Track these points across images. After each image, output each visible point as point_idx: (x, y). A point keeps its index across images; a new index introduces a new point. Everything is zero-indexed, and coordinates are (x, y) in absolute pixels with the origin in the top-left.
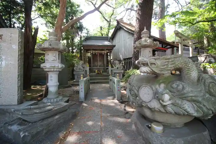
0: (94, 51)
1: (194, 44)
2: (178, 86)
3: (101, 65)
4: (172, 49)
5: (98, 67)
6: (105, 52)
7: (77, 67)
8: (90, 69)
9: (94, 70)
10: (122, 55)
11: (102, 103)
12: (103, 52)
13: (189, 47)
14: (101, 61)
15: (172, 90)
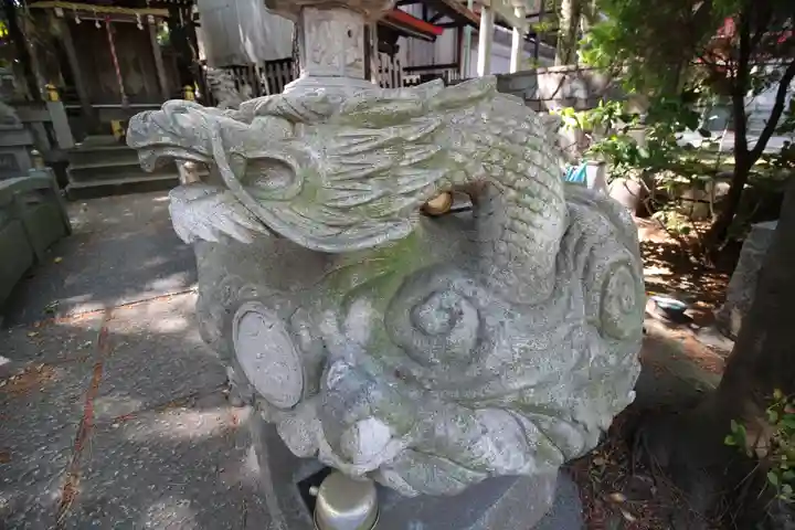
0: (74, 6)
1: (529, 16)
2: (452, 323)
4: (457, 29)
5: (126, 105)
6: (151, 16)
8: (69, 113)
9: (103, 118)
10: (253, 39)
11: (115, 328)
12: (138, 13)
13: (511, 29)
14: (138, 70)
15: (418, 342)
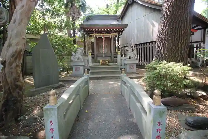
0: (98, 34)
3: (107, 52)
4: (203, 30)
5: (104, 56)
6: (113, 35)
7: (75, 56)
9: (98, 59)
12: (110, 34)
